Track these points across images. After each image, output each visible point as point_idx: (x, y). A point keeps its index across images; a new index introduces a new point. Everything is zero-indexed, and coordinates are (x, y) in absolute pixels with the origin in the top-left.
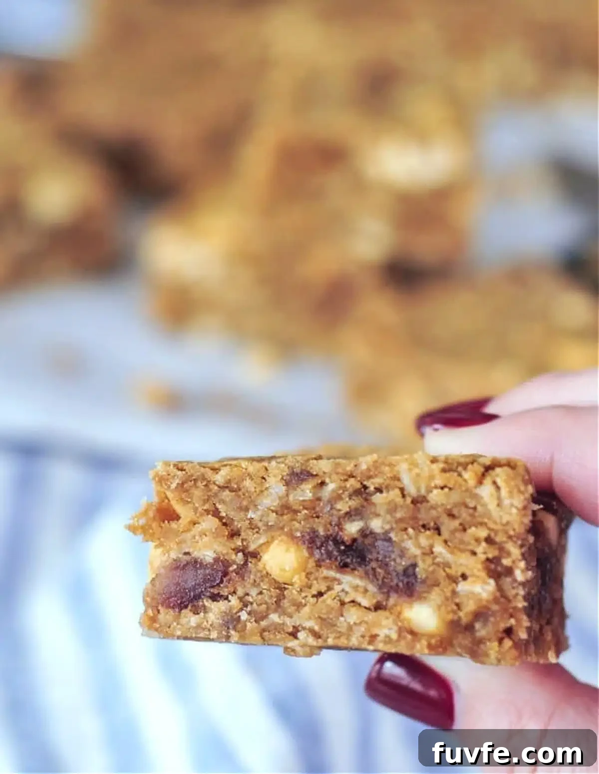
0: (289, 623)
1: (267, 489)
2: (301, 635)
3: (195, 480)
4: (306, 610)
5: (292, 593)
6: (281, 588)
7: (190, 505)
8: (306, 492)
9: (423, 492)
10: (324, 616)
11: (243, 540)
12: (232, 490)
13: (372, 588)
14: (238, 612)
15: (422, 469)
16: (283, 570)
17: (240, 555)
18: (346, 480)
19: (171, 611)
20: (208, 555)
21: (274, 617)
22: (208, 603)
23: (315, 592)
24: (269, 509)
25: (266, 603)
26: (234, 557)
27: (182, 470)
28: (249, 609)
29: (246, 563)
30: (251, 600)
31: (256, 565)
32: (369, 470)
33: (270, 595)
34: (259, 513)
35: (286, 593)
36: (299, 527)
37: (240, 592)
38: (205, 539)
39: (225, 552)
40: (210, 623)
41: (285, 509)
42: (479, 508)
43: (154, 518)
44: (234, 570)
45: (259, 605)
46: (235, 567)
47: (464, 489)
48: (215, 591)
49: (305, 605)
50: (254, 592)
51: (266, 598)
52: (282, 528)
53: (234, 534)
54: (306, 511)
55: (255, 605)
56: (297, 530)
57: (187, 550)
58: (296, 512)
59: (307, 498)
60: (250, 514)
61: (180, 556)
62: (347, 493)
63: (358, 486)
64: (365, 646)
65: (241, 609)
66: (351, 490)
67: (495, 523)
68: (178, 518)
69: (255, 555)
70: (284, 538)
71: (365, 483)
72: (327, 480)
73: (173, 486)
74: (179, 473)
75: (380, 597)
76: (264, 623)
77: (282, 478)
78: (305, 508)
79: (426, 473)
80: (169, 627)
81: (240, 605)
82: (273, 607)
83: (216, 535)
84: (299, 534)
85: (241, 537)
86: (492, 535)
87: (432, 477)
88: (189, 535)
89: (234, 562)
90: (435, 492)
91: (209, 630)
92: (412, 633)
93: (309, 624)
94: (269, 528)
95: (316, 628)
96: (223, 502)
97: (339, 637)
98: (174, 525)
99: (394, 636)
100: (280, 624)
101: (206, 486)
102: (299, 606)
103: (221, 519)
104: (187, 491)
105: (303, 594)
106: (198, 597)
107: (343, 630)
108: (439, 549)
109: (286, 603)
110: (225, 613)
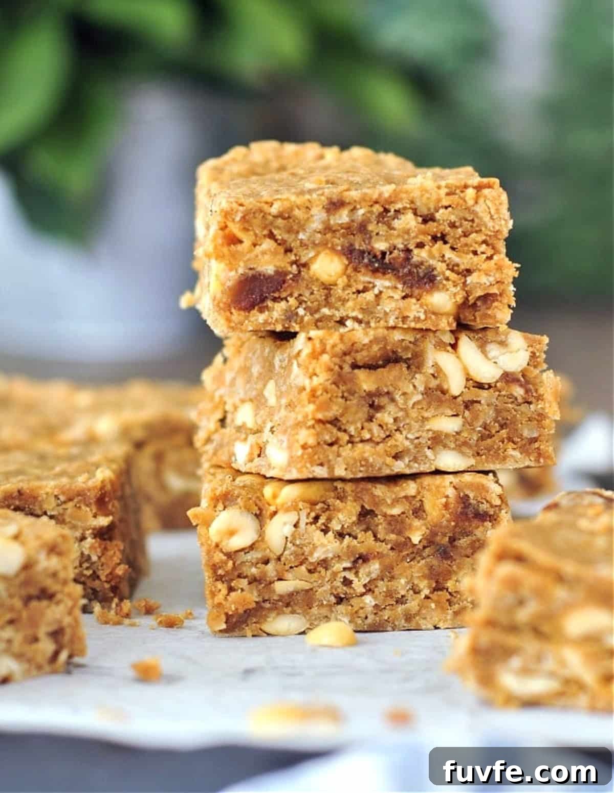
0: (338, 315)
1: (312, 216)
2: (349, 323)
3: (254, 213)
4: (350, 304)
5: (339, 291)
6: (328, 288)
7: (251, 233)
8: (343, 217)
9: (432, 210)
10: (365, 307)
11: (296, 255)
12: (284, 219)
13: (400, 286)
14: (296, 309)
15: (431, 194)
16: (331, 276)
17: (294, 266)
18: (371, 206)
19: (242, 313)
20: (270, 270)
21: (326, 311)
22: (270, 303)
23: (354, 290)
24: (315, 231)
25: (317, 300)
26: (290, 269)
27: (241, 205)
28: (304, 306)
29: (300, 272)
30: (306, 299)
31: (308, 273)
32: (390, 197)
33: (319, 294)
34: (307, 234)
35: (332, 292)
36: (339, 242)
37: (296, 295)
38: (267, 257)
39: (283, 266)
40: (274, 319)
41: (328, 229)
42: (476, 220)
43: (223, 245)
44: (291, 279)
45: (312, 302)
46: (291, 276)
47: (463, 207)
48: (276, 295)
49: (348, 300)
50: (307, 294)
51: (318, 297)
52: (326, 244)
53: (288, 250)
54: (342, 231)
55: (309, 303)
56: (337, 245)
57: (252, 267)
58: (334, 231)
59: (344, 222)
60: (301, 236)
61: (247, 271)
62: (374, 216)
63: (381, 209)
64: (400, 325)
65: (298, 307)
66: (377, 214)
67: (490, 230)
68: (241, 242)
69: (305, 265)
70: (327, 251)
71: (387, 207)
72: (358, 206)
73: (238, 219)
74: (241, 208)
75: (408, 291)
76: (317, 316)
77: (323, 207)
78: (342, 228)
79: (434, 197)
80: (242, 325)
81: (297, 304)
82: (324, 303)
83: (275, 253)
84: (339, 248)
85: (293, 253)
86: (488, 238)
87: (439, 200)
88: (252, 255)
89: (290, 273)
90: (442, 211)
91: (274, 324)
92: (434, 313)
93: (354, 314)
94: (315, 245)
95: (360, 316)
96: (279, 228)
97: (379, 322)
98: (239, 247)
99: (423, 317)
100: (329, 316)
101: (263, 216)
102: (344, 301)
103: (276, 240)
104: (248, 222)
105: (347, 292)
106: (263, 300)
107: (381, 315)
108: (449, 254)
109: (333, 300)
110: (286, 310)
